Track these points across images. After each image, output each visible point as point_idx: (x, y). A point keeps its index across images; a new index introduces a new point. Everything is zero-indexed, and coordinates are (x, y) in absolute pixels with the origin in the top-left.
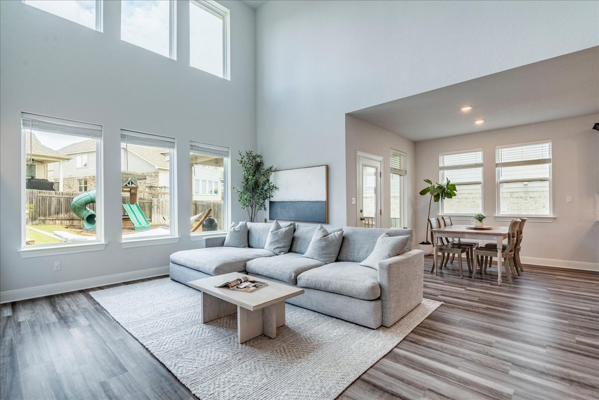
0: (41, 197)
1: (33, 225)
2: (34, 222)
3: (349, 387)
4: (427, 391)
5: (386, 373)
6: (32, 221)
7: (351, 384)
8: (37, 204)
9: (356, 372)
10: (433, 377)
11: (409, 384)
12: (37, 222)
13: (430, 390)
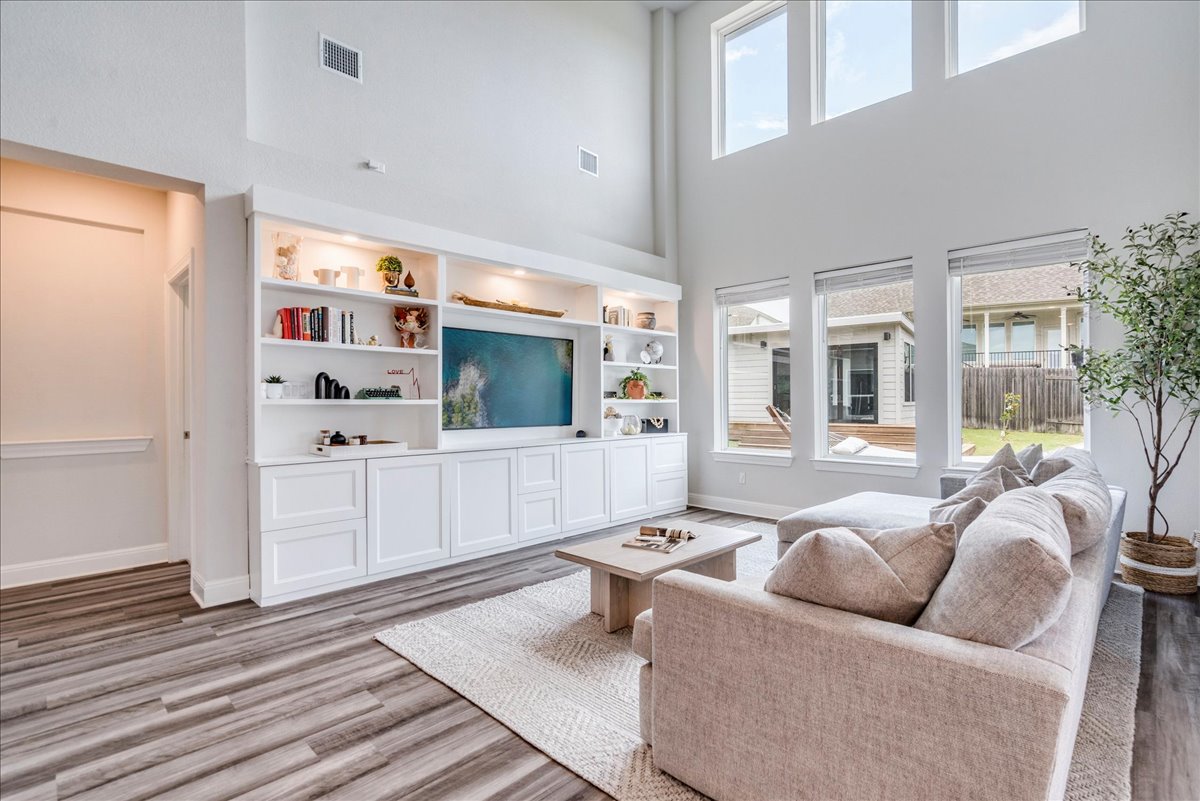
0: (1051, 382)
1: (1036, 431)
2: (1039, 428)
3: (444, 685)
4: (386, 760)
5: (459, 727)
6: (1035, 424)
7: (449, 687)
8: (1043, 394)
9: (477, 697)
10: (418, 783)
11: (416, 745)
12: (1044, 426)
13: (386, 764)
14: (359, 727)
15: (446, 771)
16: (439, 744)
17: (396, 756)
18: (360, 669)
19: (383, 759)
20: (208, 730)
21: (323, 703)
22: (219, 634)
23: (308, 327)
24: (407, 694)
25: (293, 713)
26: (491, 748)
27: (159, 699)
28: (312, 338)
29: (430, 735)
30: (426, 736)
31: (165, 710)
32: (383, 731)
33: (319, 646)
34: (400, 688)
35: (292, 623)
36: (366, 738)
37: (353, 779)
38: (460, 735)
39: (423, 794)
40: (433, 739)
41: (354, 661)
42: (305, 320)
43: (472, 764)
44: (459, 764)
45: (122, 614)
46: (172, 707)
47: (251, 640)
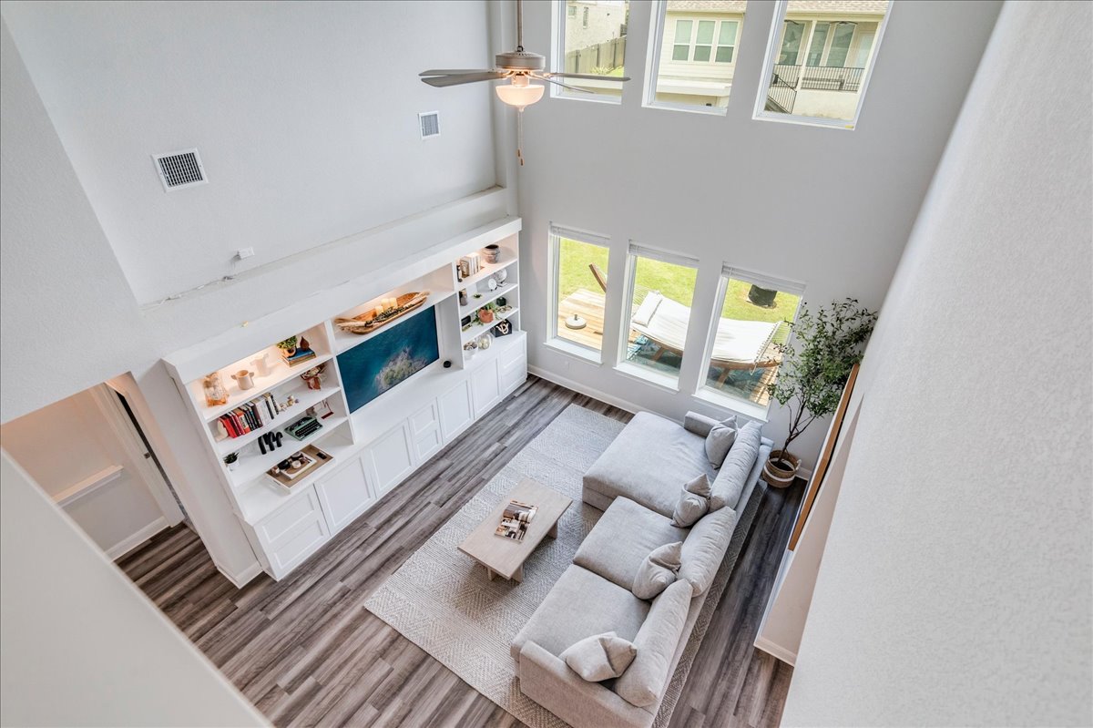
3: (417, 646)
5: (434, 677)
7: (420, 648)
14: (388, 687)
15: (437, 709)
16: (430, 692)
17: (414, 703)
18: (369, 639)
19: (408, 708)
20: (318, 704)
21: (363, 672)
22: (271, 617)
23: (246, 423)
24: (402, 657)
25: (353, 683)
26: (453, 690)
27: (277, 686)
28: (252, 429)
29: (423, 687)
30: (421, 688)
31: (286, 694)
32: (400, 688)
33: (336, 621)
34: (397, 652)
35: (308, 597)
36: (394, 695)
37: (401, 723)
38: (437, 683)
39: (433, 725)
40: (425, 689)
41: (362, 632)
42: (242, 421)
43: (447, 703)
44: (441, 704)
45: (191, 605)
46: (289, 690)
47: (292, 621)
